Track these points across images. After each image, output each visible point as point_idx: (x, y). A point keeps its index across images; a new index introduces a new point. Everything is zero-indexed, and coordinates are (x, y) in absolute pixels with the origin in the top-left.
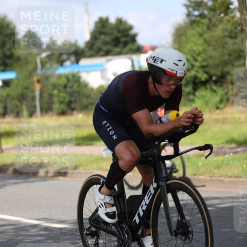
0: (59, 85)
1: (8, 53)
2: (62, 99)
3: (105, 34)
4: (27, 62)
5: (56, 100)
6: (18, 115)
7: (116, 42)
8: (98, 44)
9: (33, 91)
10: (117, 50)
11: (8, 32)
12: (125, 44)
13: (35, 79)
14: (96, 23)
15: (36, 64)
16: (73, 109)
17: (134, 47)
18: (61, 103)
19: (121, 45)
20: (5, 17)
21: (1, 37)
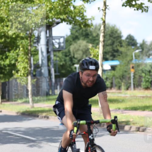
0: (145, 70)
1: (116, 49)
2: (147, 79)
4: (127, 55)
5: (143, 79)
6: (119, 88)
9: (130, 74)
11: (117, 35)
13: (131, 66)
15: (132, 56)
18: (147, 81)
20: (115, 26)
21: (112, 38)
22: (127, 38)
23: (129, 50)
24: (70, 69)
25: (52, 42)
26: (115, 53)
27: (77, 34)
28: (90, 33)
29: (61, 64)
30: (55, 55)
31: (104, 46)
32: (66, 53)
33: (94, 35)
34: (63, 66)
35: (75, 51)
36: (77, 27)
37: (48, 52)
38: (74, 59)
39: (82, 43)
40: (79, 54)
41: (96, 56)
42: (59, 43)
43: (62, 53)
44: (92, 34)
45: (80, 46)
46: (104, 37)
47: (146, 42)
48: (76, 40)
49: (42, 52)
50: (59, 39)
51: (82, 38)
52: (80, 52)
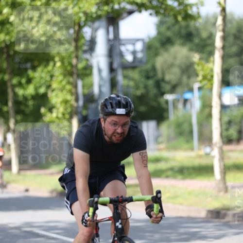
21: (239, 42)
24: (154, 104)
27: (169, 34)
28: (194, 32)
29: (139, 93)
30: (125, 77)
31: (224, 58)
32: (147, 72)
33: (204, 35)
34: (141, 99)
35: (165, 67)
36: (170, 20)
37: (112, 70)
38: (163, 85)
39: (180, 52)
40: (174, 74)
41: (209, 77)
42: (134, 53)
43: (140, 72)
44: (198, 34)
45: (175, 58)
46: (224, 38)
48: (168, 46)
49: (100, 71)
50: (134, 44)
51: (179, 41)
52: (176, 70)
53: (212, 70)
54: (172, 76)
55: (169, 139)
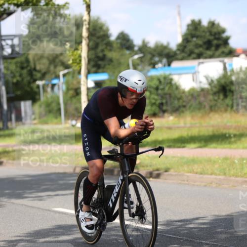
0: (151, 87)
1: (101, 55)
2: (153, 101)
3: (197, 37)
4: (120, 64)
7: (208, 45)
8: (190, 46)
10: (209, 53)
11: (102, 33)
12: (218, 47)
14: (188, 26)
16: (164, 112)
17: (226, 50)
18: (153, 104)
19: (213, 48)
20: (98, 18)
21: (94, 38)
22: (118, 38)
23: (122, 55)
24: (28, 89)
25: (1, 44)
26: (100, 63)
29: (15, 81)
32: (22, 63)
34: (17, 84)
35: (36, 59)
38: (34, 73)
40: (44, 64)
42: (13, 46)
43: (16, 63)
47: (148, 43)
50: (12, 40)
52: (45, 61)
53: (80, 56)
54: (41, 66)
55: (40, 117)
